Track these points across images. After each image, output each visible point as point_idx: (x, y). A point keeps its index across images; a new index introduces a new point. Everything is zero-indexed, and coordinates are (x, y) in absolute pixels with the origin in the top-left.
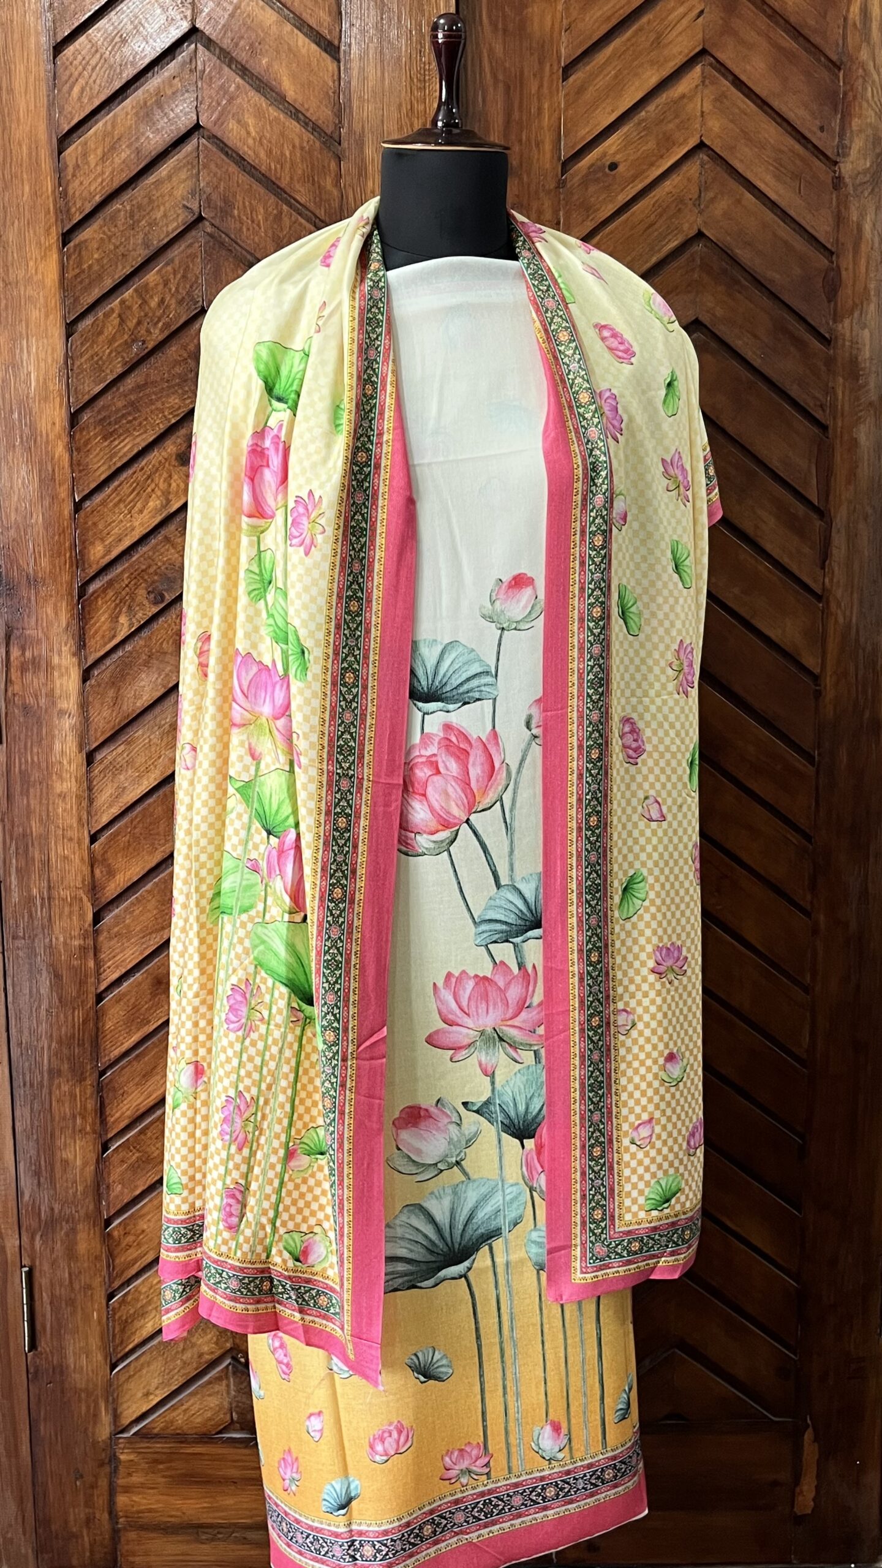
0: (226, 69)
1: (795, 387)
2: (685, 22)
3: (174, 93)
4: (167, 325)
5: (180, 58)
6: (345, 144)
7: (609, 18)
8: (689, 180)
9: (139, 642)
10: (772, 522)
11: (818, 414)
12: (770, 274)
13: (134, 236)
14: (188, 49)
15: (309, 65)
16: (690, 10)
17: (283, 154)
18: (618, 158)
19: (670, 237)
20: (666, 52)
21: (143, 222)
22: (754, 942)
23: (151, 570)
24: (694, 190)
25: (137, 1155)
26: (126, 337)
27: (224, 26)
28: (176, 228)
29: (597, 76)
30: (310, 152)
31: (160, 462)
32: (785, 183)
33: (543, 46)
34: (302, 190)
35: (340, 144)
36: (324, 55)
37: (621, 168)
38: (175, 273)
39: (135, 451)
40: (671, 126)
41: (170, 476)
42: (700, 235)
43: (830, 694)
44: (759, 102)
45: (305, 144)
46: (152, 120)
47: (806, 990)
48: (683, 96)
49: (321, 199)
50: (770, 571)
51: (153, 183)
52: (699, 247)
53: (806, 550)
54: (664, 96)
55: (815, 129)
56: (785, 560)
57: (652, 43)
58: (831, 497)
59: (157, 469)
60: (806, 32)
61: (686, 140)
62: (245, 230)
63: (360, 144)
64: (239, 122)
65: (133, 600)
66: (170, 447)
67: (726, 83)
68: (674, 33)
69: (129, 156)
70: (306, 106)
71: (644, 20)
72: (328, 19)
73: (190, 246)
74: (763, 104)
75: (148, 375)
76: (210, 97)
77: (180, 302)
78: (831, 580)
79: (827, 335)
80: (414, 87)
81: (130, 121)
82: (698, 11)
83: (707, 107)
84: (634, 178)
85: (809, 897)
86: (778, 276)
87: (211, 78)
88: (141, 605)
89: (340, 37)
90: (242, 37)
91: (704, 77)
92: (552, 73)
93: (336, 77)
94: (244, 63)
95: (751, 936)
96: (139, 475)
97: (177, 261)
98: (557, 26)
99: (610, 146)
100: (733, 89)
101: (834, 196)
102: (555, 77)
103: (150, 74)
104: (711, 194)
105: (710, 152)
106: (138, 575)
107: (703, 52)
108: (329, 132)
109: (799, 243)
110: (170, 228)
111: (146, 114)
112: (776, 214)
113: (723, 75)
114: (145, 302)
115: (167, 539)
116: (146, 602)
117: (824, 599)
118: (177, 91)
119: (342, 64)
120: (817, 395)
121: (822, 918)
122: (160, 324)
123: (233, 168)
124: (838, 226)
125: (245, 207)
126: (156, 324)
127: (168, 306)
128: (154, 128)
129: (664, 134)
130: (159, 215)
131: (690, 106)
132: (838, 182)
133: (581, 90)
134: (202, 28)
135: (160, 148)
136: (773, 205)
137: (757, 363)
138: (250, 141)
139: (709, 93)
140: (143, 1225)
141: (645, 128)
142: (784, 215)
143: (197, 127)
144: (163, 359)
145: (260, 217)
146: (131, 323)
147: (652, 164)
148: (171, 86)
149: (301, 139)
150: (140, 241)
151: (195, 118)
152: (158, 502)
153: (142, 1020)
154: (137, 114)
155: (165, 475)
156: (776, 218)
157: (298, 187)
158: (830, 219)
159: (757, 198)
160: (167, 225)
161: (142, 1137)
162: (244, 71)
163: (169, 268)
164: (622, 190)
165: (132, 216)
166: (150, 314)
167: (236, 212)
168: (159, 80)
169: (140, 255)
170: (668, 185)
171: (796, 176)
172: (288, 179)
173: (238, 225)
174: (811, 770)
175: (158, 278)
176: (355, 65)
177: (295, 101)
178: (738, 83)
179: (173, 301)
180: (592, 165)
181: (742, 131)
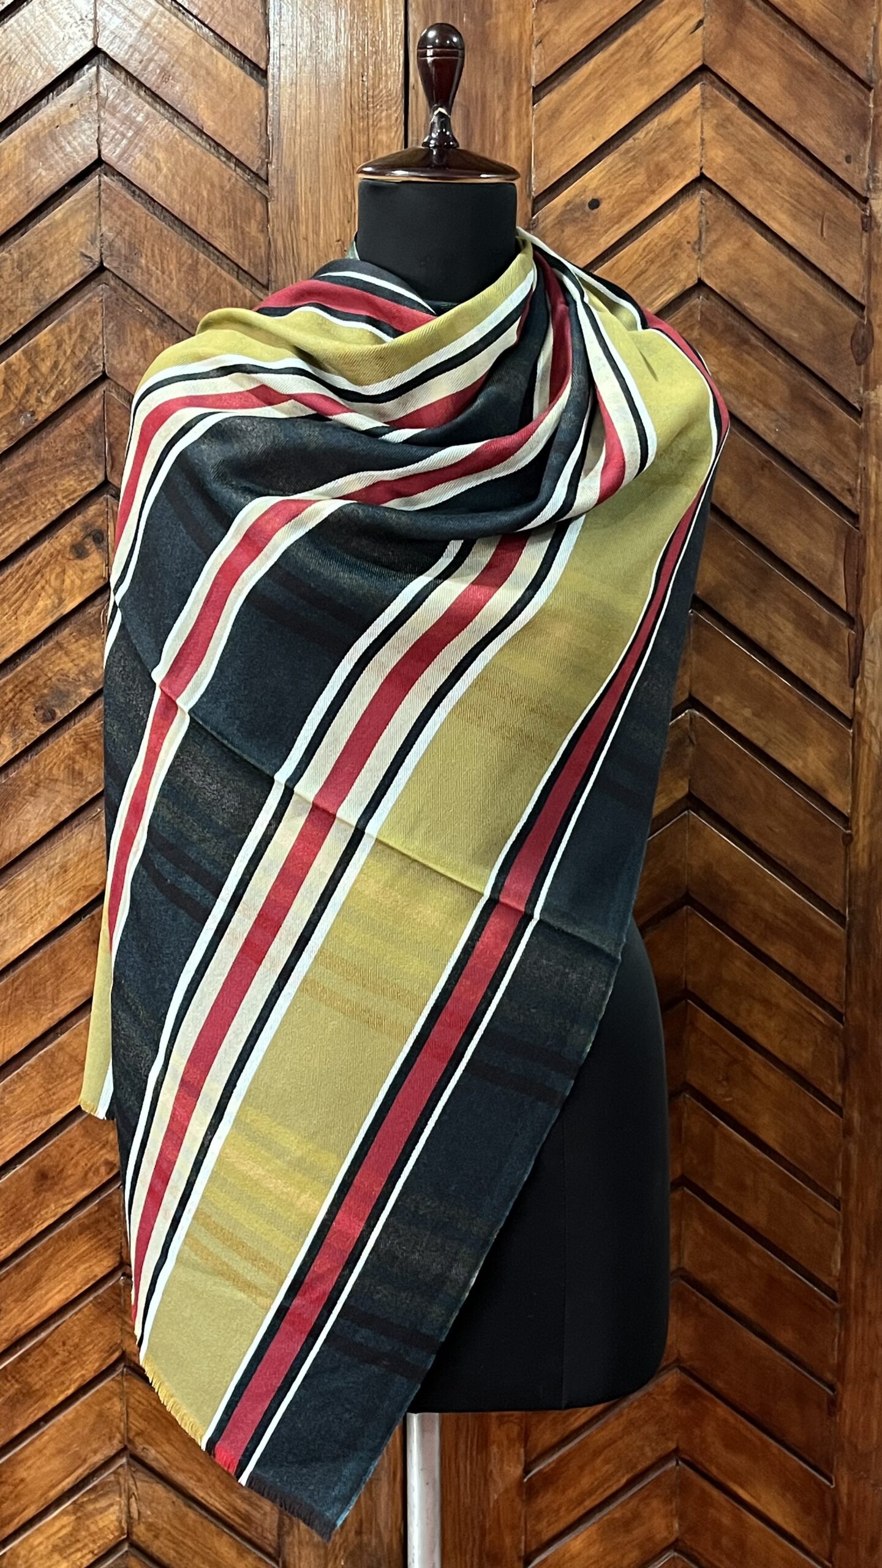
0: (134, 95)
1: (817, 468)
2: (681, 34)
3: (70, 124)
4: (60, 394)
5: (78, 84)
6: (273, 182)
7: (588, 31)
8: (687, 220)
9: (26, 767)
10: (789, 629)
11: (847, 501)
12: (786, 331)
13: (22, 289)
14: (89, 72)
15: (231, 90)
16: (687, 19)
17: (199, 194)
18: (599, 194)
19: (665, 287)
20: (657, 69)
21: (34, 274)
22: (772, 1144)
23: (41, 682)
24: (694, 234)
25: (16, 1386)
26: (12, 407)
27: (130, 46)
28: (73, 280)
29: (576, 96)
30: (230, 192)
31: (51, 555)
32: (805, 224)
33: (509, 63)
34: (221, 235)
35: (267, 182)
36: (250, 80)
37: (603, 206)
38: (70, 331)
39: (22, 541)
40: (664, 156)
41: (64, 571)
42: (700, 284)
43: (862, 840)
44: (771, 127)
45: (226, 182)
46: (43, 154)
47: (837, 1204)
48: (678, 122)
49: (244, 247)
50: (789, 690)
51: (45, 228)
52: (698, 301)
53: (834, 665)
54: (656, 120)
55: (840, 158)
56: (806, 676)
57: (641, 59)
58: (863, 600)
59: (48, 563)
60: (826, 44)
61: (682, 173)
62: (153, 281)
63: (291, 181)
64: (147, 156)
65: (18, 717)
66: (65, 536)
67: (731, 106)
68: (667, 47)
69: (17, 197)
70: (228, 139)
71: (631, 32)
72: (254, 38)
73: (89, 300)
74: (777, 129)
75: (38, 452)
76: (114, 128)
77: (77, 367)
78: (864, 701)
79: (857, 405)
80: (355, 116)
81: (19, 155)
82: (695, 21)
83: (709, 133)
84: (621, 216)
85: (839, 1089)
86: (795, 335)
87: (115, 107)
88: (27, 723)
89: (268, 59)
90: (151, 60)
91: (703, 97)
92: (520, 95)
93: (262, 105)
94: (153, 89)
95: (769, 1136)
96: (27, 571)
97: (73, 319)
98: (526, 38)
99: (592, 179)
100: (740, 113)
101: (864, 240)
102: (524, 98)
103: (44, 101)
104: (714, 236)
105: (713, 187)
106: (24, 688)
107: (704, 69)
108: (254, 170)
109: (821, 294)
110: (65, 280)
111: (37, 147)
112: (793, 260)
113: (729, 95)
114: (35, 366)
115: (59, 646)
116: (33, 720)
117: (855, 724)
118: (74, 121)
119: (270, 88)
120: (847, 478)
121: (856, 1115)
122: (53, 393)
123: (140, 209)
124: (869, 274)
125: (153, 256)
126: (47, 392)
127: (61, 373)
128: (47, 166)
129: (657, 165)
130: (52, 265)
131: (689, 131)
132: (868, 223)
133: (555, 113)
134: (105, 49)
135: (55, 188)
136: (791, 250)
137: (770, 438)
138: (161, 179)
139: (712, 116)
140: (22, 1473)
141: (634, 158)
142: (805, 262)
143: (99, 162)
144: (56, 432)
145: (171, 267)
146: (18, 392)
147: (642, 201)
148: (68, 115)
149: (221, 176)
150: (29, 296)
151: (96, 152)
152: (49, 602)
153: (25, 1221)
154: (27, 148)
155: (58, 569)
156: (794, 265)
157: (217, 232)
158: (859, 266)
159: (771, 242)
160: (62, 276)
161: (22, 1364)
162: (155, 96)
163: (64, 327)
164: (606, 232)
165: (20, 266)
166: (42, 381)
167: (143, 261)
168: (54, 108)
169: (29, 311)
170: (661, 227)
171: (815, 216)
172: (205, 222)
173: (146, 277)
174: (839, 932)
175: (50, 338)
176: (286, 92)
177: (215, 132)
178: (745, 103)
179: (68, 366)
180: (568, 203)
181: (750, 160)
